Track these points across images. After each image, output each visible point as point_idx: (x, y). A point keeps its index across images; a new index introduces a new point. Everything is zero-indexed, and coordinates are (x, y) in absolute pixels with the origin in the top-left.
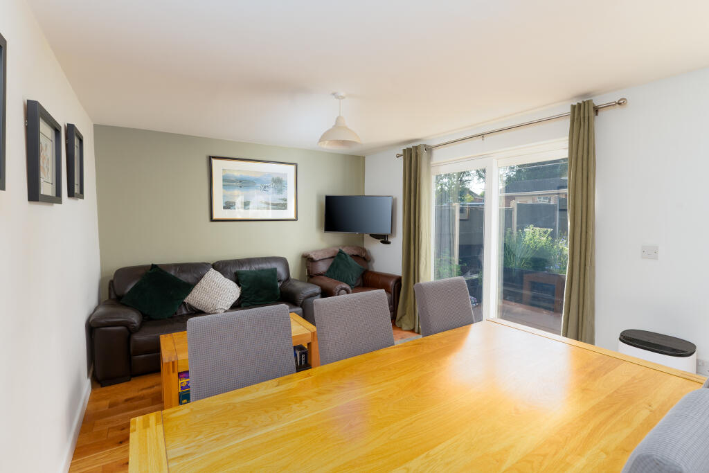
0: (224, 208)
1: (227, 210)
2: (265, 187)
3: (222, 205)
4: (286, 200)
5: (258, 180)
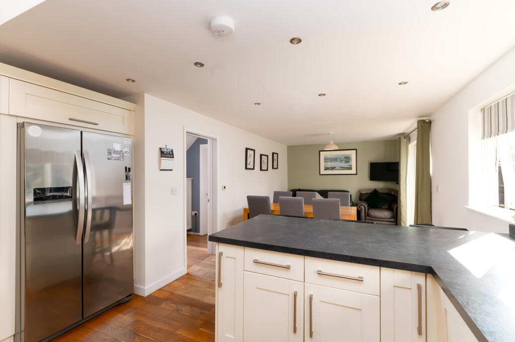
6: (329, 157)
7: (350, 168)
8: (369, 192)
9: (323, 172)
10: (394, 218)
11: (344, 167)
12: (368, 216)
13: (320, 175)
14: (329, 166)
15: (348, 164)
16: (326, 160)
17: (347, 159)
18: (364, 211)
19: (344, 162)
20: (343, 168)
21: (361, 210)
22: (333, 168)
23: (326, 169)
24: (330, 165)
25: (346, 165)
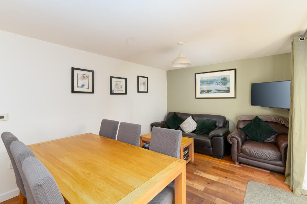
0: (201, 93)
1: (201, 94)
2: (218, 83)
3: (200, 92)
4: (229, 88)
5: (214, 80)
6: (205, 79)
7: (228, 91)
8: (248, 119)
9: (199, 95)
10: (281, 160)
11: (220, 89)
12: (241, 152)
13: (196, 98)
14: (205, 89)
15: (226, 86)
16: (202, 82)
17: (225, 80)
18: (236, 145)
19: (221, 84)
20: (220, 91)
21: (233, 143)
22: (209, 91)
23: (202, 92)
24: (206, 87)
25: (223, 88)
